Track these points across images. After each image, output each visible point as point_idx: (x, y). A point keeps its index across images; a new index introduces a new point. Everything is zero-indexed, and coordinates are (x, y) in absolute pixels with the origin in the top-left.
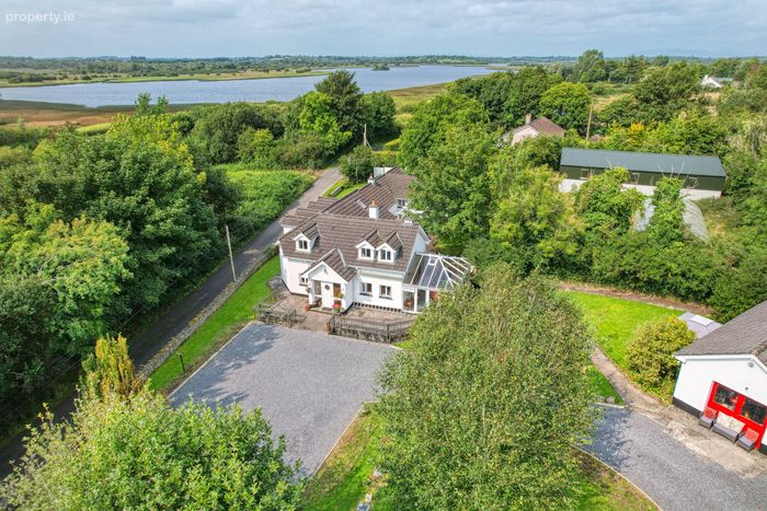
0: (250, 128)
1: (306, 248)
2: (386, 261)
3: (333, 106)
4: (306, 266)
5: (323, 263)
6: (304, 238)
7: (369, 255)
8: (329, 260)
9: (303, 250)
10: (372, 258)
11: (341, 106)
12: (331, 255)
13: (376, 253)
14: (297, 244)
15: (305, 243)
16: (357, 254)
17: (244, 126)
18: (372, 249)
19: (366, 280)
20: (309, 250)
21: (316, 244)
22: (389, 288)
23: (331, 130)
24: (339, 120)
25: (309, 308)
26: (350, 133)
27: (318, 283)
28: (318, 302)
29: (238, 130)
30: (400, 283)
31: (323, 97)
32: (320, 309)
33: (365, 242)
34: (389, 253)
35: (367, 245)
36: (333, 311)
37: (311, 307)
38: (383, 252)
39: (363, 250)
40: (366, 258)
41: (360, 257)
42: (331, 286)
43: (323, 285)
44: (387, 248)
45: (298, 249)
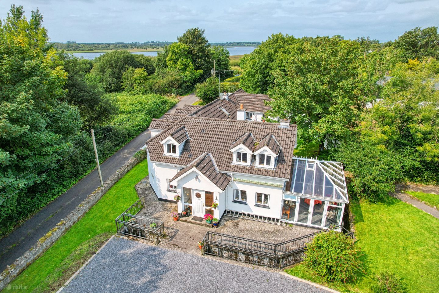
0: (131, 68)
1: (174, 151)
2: (265, 166)
3: (190, 52)
4: (175, 172)
5: (194, 169)
6: (173, 142)
7: (245, 159)
8: (202, 166)
9: (171, 154)
10: (248, 163)
11: (195, 52)
12: (203, 160)
13: (254, 157)
14: (165, 148)
15: (174, 147)
16: (231, 159)
17: (127, 66)
18: (249, 153)
19: (241, 187)
20: (177, 155)
21: (186, 148)
22: (266, 196)
23: (188, 69)
24: (194, 62)
25: (178, 218)
26: (201, 71)
27: (188, 191)
28: (188, 211)
29: (122, 69)
30: (281, 191)
31: (183, 46)
32: (190, 219)
33: (242, 145)
34: (269, 158)
35: (244, 149)
36: (204, 222)
37: (181, 216)
38: (262, 156)
39: (239, 155)
40: (242, 163)
41: (235, 162)
42: (203, 195)
43: (193, 193)
44: (268, 151)
45: (166, 153)
